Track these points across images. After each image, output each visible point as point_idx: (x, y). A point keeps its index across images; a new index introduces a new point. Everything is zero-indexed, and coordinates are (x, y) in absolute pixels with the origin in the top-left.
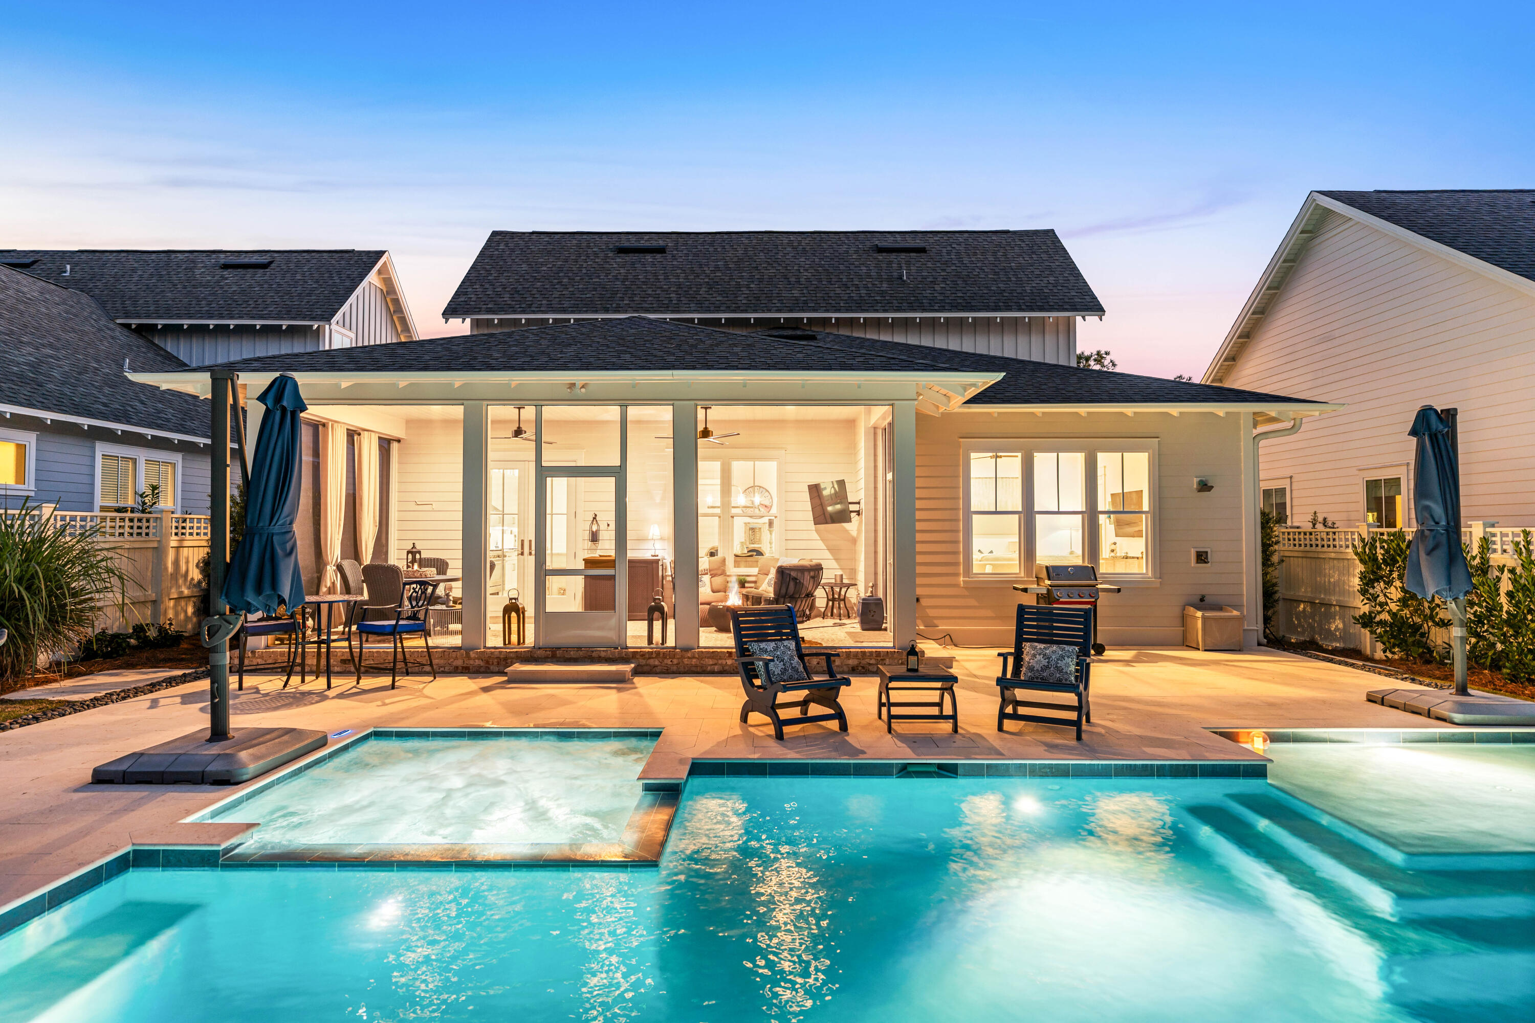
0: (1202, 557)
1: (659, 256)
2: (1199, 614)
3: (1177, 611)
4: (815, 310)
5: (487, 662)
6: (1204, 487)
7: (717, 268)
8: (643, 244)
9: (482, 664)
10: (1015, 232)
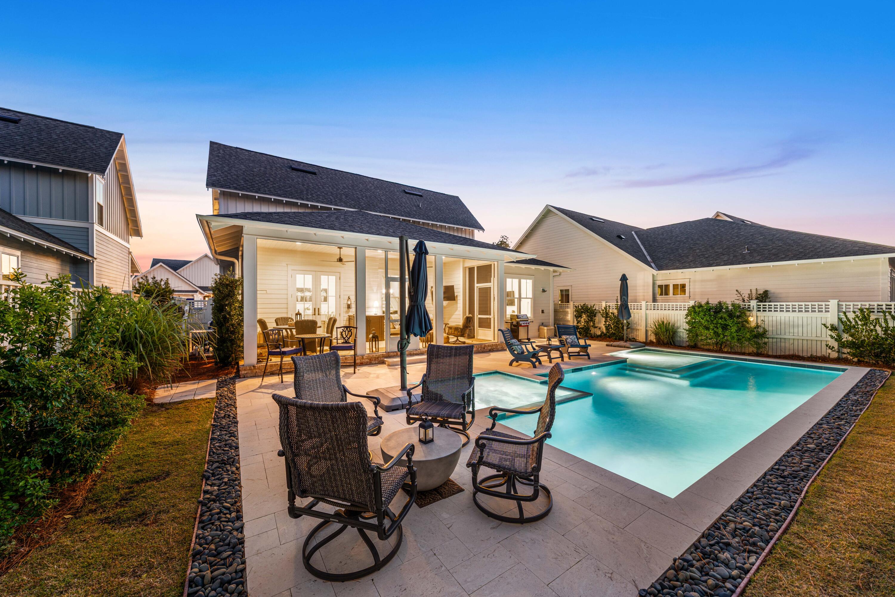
0: (543, 312)
1: (314, 176)
2: (546, 328)
3: (537, 328)
4: (394, 215)
5: (370, 360)
6: (544, 291)
7: (344, 188)
8: (301, 167)
9: (368, 361)
10: (447, 195)
